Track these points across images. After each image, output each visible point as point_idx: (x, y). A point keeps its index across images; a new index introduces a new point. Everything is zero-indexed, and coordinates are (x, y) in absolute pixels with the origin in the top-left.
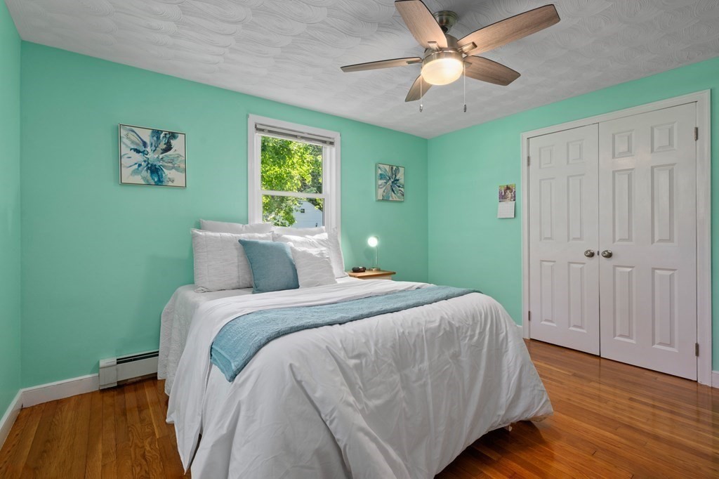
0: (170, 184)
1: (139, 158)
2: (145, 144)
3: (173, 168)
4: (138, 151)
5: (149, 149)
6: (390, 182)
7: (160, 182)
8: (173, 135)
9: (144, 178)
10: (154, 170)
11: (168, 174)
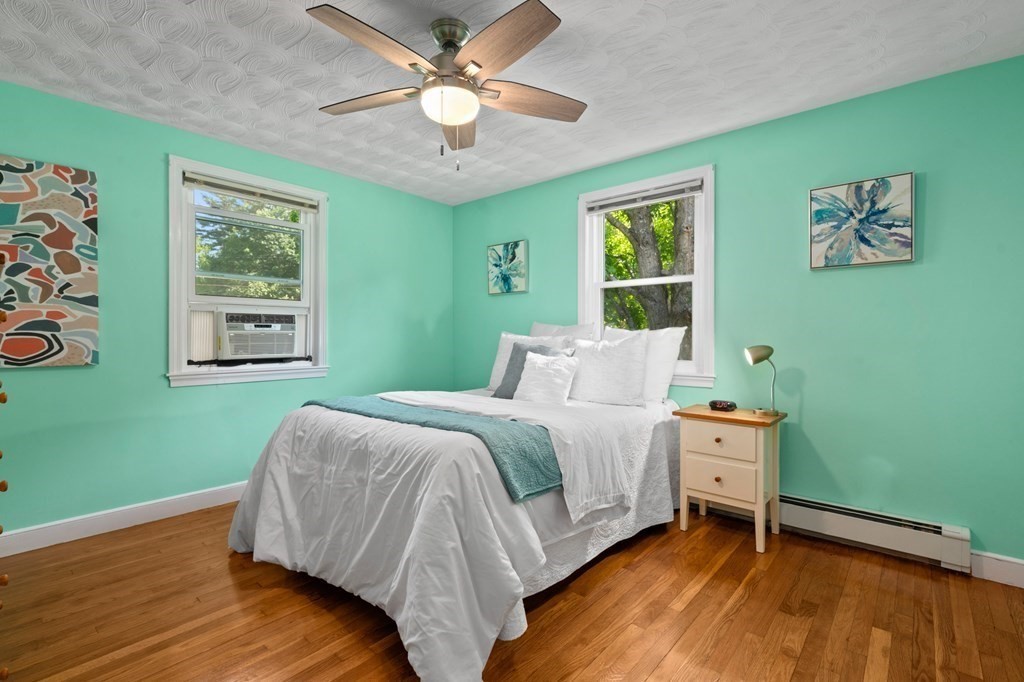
0: (515, 290)
1: (496, 271)
2: (500, 258)
3: (517, 275)
4: (496, 265)
5: (502, 262)
6: (853, 222)
7: (509, 290)
8: (516, 244)
9: (500, 288)
10: (506, 279)
11: (515, 281)
